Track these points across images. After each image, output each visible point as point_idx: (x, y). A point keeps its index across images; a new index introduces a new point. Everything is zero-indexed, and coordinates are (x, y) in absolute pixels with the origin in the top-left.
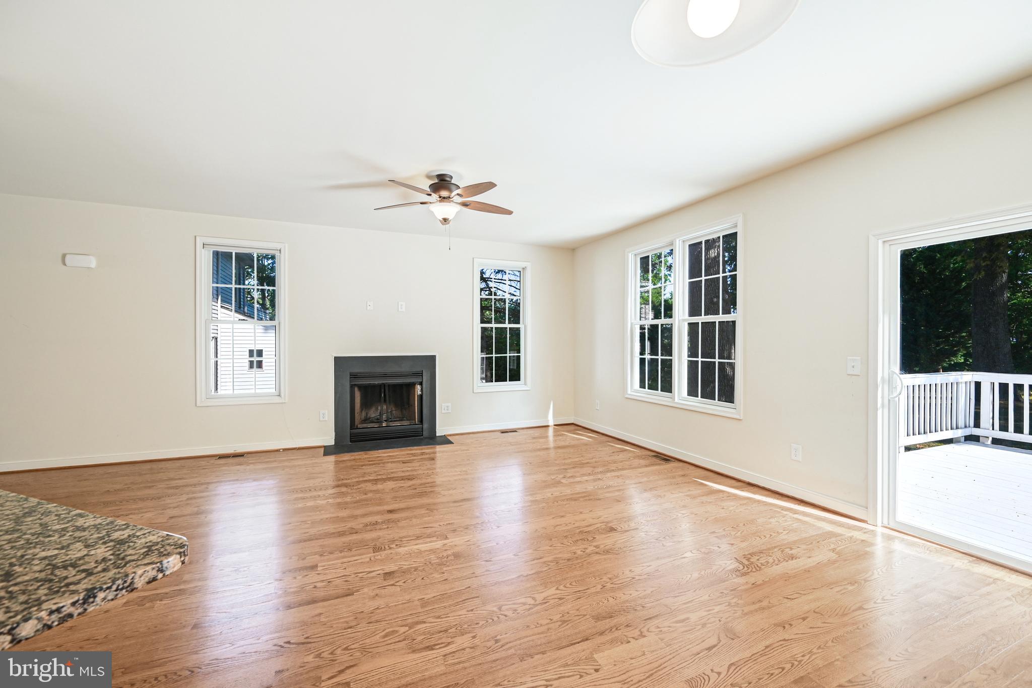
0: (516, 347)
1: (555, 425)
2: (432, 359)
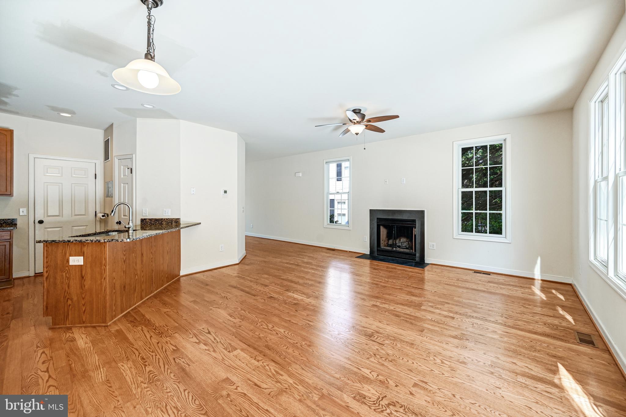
0: (499, 206)
1: (542, 280)
2: (422, 212)
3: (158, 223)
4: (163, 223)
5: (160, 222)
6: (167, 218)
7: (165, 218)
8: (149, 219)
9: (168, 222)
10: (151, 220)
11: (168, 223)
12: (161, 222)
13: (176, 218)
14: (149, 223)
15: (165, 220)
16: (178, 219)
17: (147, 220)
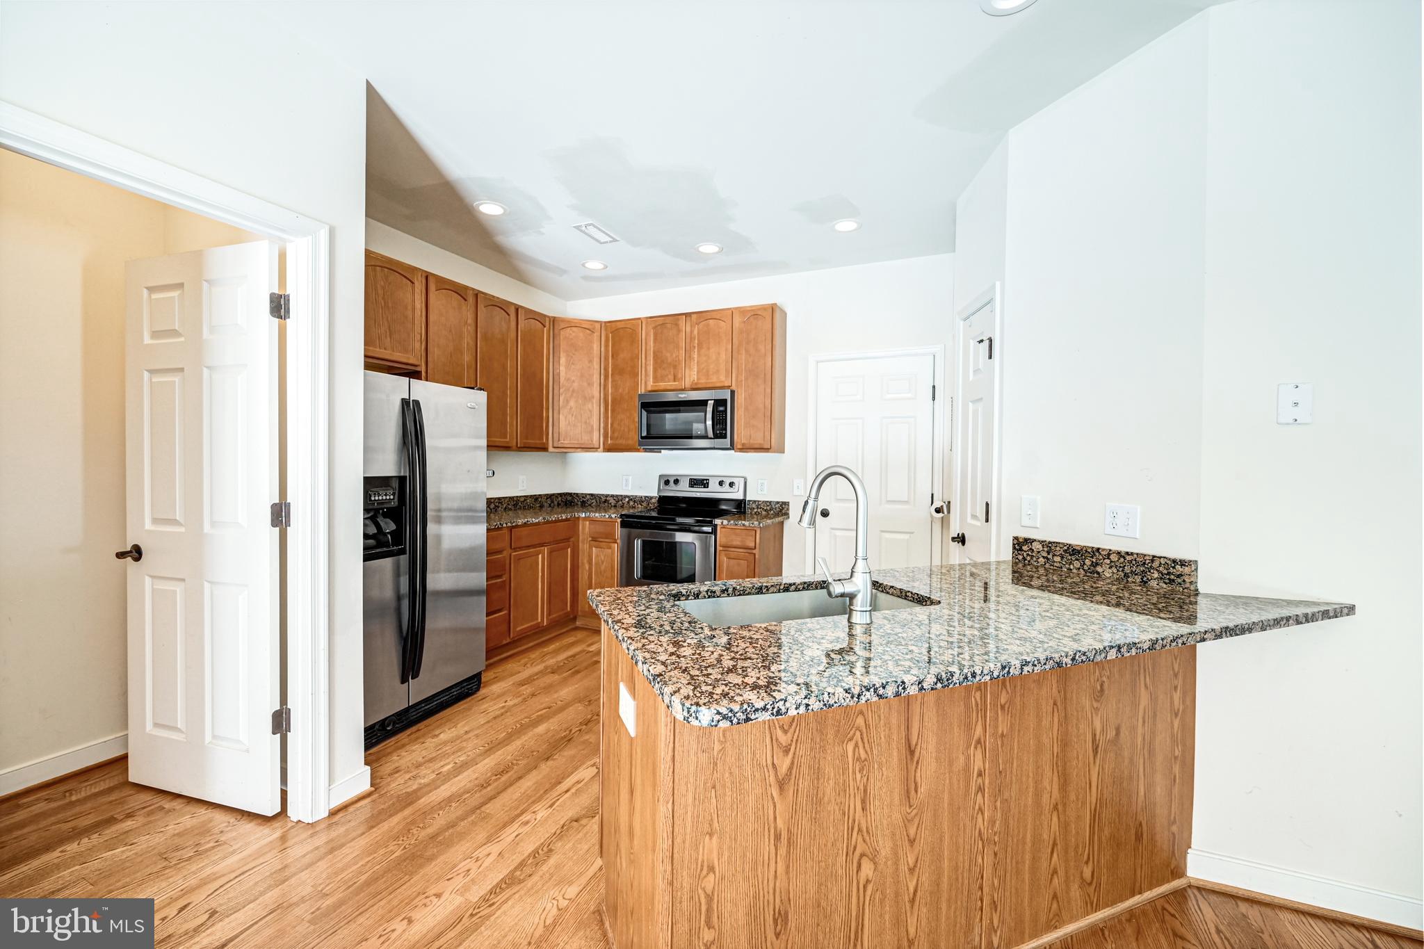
3: (1077, 564)
4: (1099, 569)
5: (1088, 562)
6: (1123, 549)
7: (1114, 548)
8: (1042, 542)
9: (1127, 570)
10: (1050, 546)
11: (1126, 576)
12: (1095, 565)
13: (1172, 556)
14: (1042, 560)
15: (1114, 557)
16: (1183, 563)
17: (1036, 546)
